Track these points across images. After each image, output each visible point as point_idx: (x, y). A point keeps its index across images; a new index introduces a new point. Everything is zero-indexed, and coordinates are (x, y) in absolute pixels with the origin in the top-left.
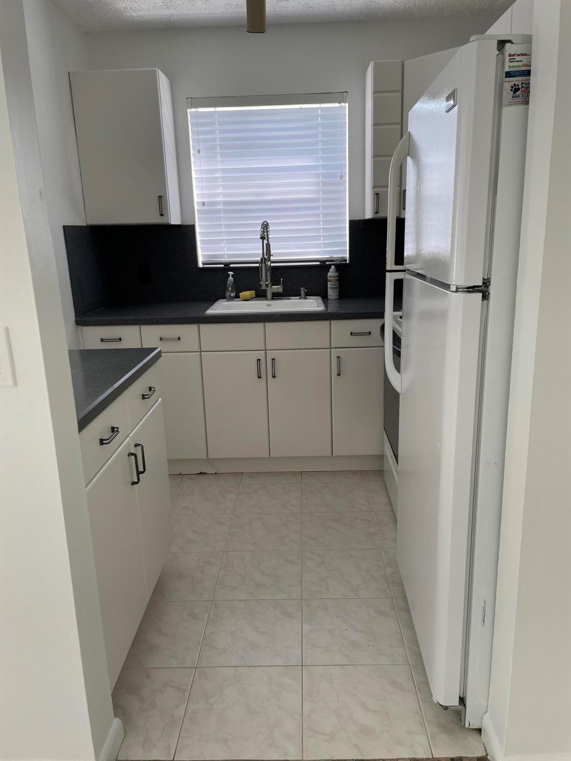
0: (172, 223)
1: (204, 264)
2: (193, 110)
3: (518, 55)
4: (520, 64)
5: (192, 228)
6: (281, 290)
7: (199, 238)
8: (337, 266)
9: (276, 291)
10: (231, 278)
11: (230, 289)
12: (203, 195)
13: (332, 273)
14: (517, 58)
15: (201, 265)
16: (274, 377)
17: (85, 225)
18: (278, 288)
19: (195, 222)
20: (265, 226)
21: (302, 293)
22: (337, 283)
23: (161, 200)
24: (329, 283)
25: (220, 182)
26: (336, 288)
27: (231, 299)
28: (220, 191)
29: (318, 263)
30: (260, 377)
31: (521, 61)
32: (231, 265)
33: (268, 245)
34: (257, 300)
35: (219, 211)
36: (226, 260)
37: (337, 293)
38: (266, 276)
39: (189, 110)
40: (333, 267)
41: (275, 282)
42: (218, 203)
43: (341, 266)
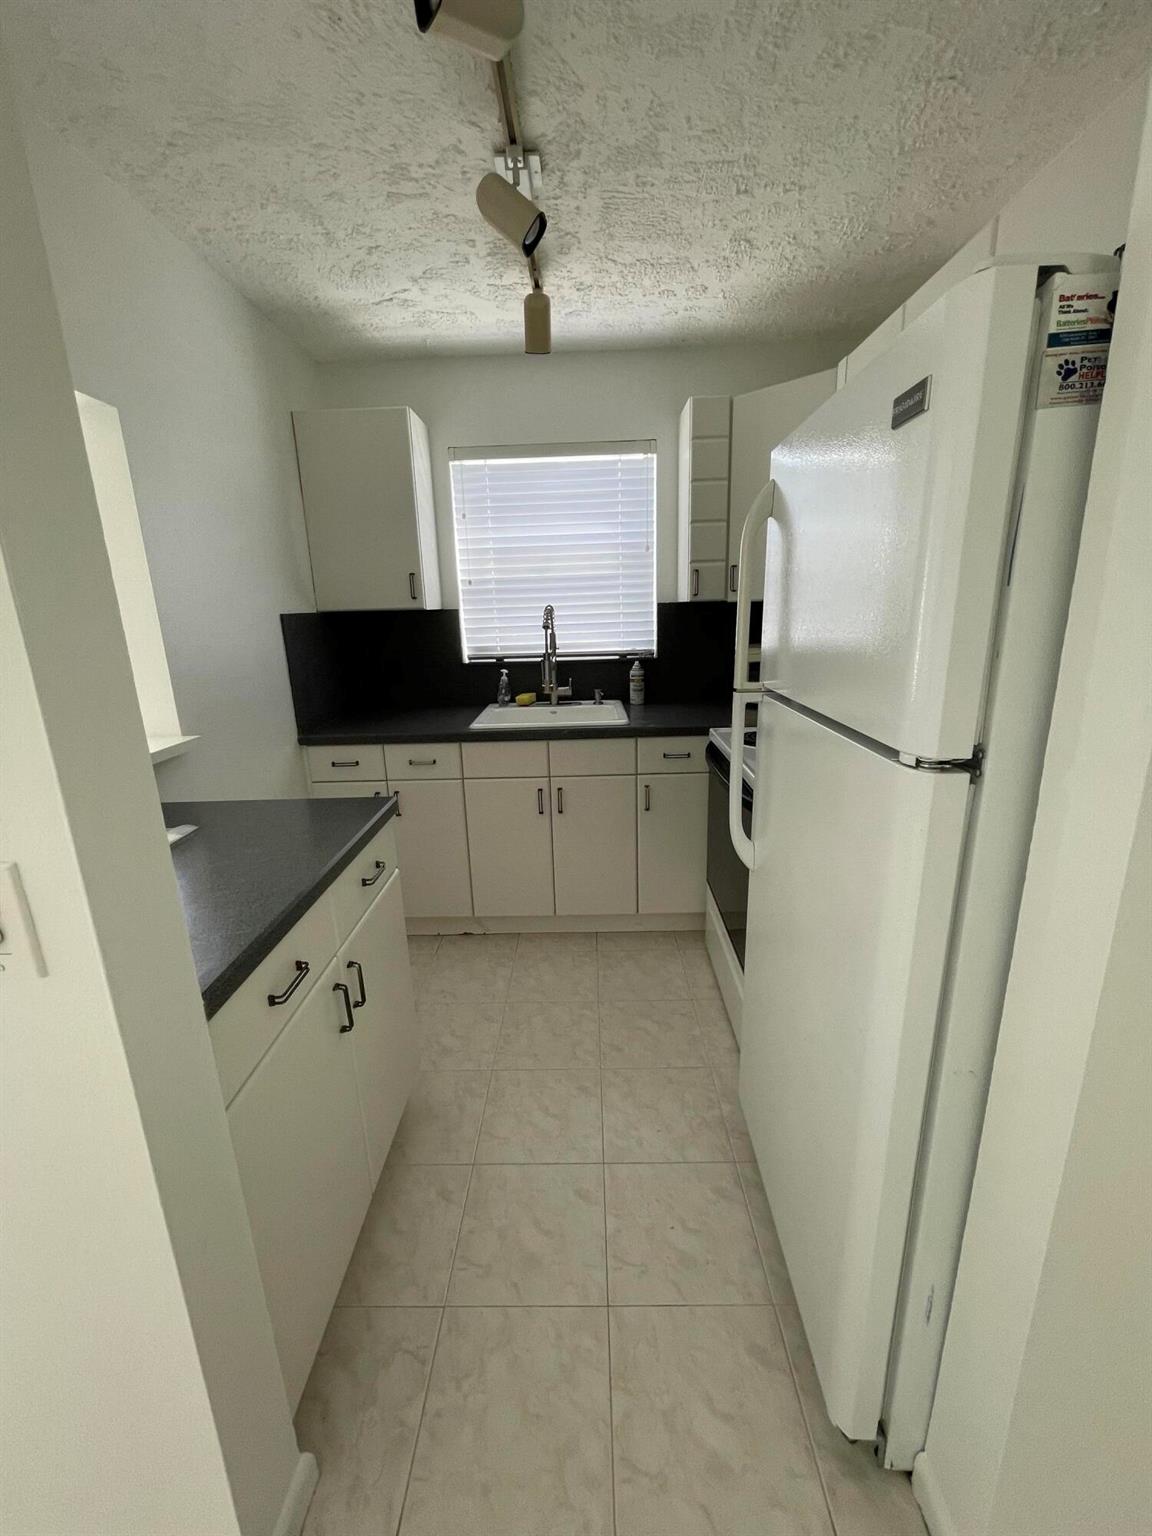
0: (428, 609)
1: (470, 659)
2: (457, 463)
3: (1080, 298)
4: (1082, 316)
5: (456, 612)
6: (570, 693)
7: (463, 626)
8: (642, 661)
9: (563, 694)
10: (504, 678)
11: (503, 691)
12: (468, 572)
13: (635, 671)
14: (1077, 304)
15: (466, 661)
16: (560, 812)
17: (315, 611)
18: (565, 690)
19: (458, 603)
20: (549, 612)
21: (597, 696)
22: (643, 683)
23: (413, 580)
24: (632, 684)
25: (491, 555)
26: (641, 690)
27: (505, 704)
28: (491, 565)
29: (617, 657)
30: (541, 813)
31: (1085, 311)
32: (506, 660)
33: (553, 636)
34: (538, 705)
35: (489, 591)
36: (499, 653)
37: (642, 697)
38: (550, 677)
39: (451, 463)
40: (637, 663)
41: (561, 682)
42: (488, 581)
43: (646, 661)
